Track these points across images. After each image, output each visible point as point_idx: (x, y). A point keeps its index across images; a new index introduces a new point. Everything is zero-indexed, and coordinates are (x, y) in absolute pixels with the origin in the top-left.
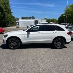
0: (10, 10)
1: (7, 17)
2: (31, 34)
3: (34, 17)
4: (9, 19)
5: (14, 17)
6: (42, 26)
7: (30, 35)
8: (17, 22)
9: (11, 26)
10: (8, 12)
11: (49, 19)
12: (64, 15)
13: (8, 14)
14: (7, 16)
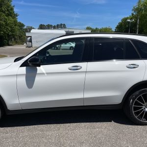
0: (12, 9)
1: (4, 23)
2: (43, 74)
3: (64, 25)
4: (10, 29)
5: (23, 25)
6: (83, 41)
7: (38, 79)
8: (27, 34)
9: (17, 43)
10: (7, 12)
11: (96, 29)
12: (129, 20)
13: (6, 17)
14: (4, 21)
